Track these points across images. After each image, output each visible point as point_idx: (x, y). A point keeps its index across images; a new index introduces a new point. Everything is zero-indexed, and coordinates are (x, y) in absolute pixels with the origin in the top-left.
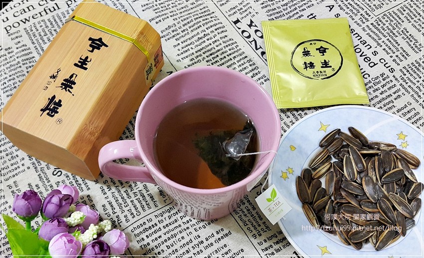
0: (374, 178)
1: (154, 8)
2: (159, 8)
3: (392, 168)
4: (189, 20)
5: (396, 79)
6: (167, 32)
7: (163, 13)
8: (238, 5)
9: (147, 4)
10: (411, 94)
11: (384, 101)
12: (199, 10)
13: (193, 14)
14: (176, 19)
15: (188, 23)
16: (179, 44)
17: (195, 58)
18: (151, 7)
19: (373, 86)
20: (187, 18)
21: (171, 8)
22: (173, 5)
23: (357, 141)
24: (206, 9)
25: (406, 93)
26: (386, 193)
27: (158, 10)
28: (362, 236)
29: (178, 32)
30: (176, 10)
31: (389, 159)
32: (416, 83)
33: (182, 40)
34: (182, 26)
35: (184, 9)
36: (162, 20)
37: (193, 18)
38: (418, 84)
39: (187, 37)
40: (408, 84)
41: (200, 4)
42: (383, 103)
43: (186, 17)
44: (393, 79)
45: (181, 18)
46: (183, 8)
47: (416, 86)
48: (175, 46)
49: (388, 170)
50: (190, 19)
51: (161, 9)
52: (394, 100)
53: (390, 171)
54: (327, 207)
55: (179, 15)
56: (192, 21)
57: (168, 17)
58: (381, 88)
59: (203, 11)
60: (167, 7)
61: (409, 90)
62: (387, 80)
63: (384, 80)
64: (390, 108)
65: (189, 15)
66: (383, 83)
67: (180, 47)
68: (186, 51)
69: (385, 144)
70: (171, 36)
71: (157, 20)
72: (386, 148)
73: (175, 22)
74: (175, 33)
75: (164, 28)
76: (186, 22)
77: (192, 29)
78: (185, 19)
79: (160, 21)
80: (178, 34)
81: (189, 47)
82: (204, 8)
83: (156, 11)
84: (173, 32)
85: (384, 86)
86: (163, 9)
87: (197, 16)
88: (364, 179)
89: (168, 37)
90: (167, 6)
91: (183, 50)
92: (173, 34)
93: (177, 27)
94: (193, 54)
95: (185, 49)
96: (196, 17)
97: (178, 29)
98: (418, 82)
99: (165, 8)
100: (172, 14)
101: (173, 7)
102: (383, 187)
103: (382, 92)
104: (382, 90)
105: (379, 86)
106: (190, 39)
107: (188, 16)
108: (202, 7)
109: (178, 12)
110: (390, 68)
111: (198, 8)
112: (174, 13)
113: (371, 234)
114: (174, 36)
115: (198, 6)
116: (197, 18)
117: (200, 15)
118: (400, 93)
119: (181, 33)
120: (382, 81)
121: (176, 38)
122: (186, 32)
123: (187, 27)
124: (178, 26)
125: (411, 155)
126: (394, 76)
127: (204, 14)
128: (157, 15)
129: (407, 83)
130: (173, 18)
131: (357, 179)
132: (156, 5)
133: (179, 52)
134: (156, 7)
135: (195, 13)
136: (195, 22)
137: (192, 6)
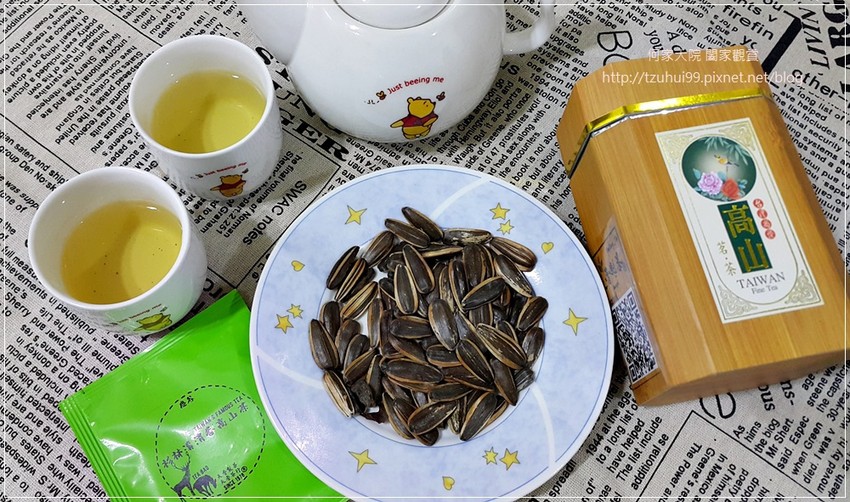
0: (450, 303)
1: (30, 88)
2: (39, 85)
3: (483, 277)
4: (105, 90)
5: (526, 84)
6: (68, 125)
7: (50, 92)
8: (194, 26)
9: (13, 86)
10: (560, 103)
11: (517, 132)
12: (120, 60)
13: (110, 73)
14: (81, 96)
15: (107, 94)
16: (101, 142)
17: (143, 162)
18: (23, 89)
19: (490, 109)
20: (102, 86)
21: (62, 74)
22: (64, 67)
23: (419, 234)
24: (134, 53)
25: (550, 103)
26: (472, 327)
27: (39, 90)
28: (433, 420)
29: (91, 119)
30: (75, 76)
31: (476, 260)
32: (563, 78)
33: (105, 131)
34: (95, 105)
35: (90, 67)
36: (53, 109)
37: (113, 82)
38: (567, 80)
39: (113, 122)
40: (550, 86)
41: (119, 47)
42: (516, 135)
43: (98, 84)
44: (521, 86)
45: (90, 91)
46: (85, 66)
47: (565, 84)
48: (94, 149)
49: (475, 282)
50: (108, 86)
51: (44, 85)
52: (533, 124)
53: (479, 283)
54: (370, 372)
55: (85, 86)
56: (112, 88)
57: (63, 99)
58: (504, 109)
59: (128, 58)
60: (56, 76)
61: (555, 95)
62: (512, 90)
63: (504, 92)
64: (531, 139)
65: (104, 78)
66: (505, 98)
67: (105, 148)
68: (121, 151)
69: (470, 232)
70: (78, 130)
71: (43, 110)
72: (471, 239)
73: (81, 102)
74: (86, 121)
75: (61, 121)
76: (101, 94)
77: (117, 103)
78: (97, 90)
79: (49, 111)
80: (93, 123)
81: (124, 141)
82: (129, 51)
83: (36, 93)
84: (81, 121)
85: (508, 104)
86: (47, 83)
87: (120, 75)
88: (431, 308)
89: (74, 133)
90: (53, 73)
91: (113, 152)
92: (82, 125)
93: (86, 110)
94: (136, 153)
95: (117, 149)
96: (117, 77)
97: (88, 112)
98: (566, 74)
99: (52, 79)
100: (69, 89)
101: (65, 71)
102: (468, 318)
103: (508, 115)
104: (507, 112)
105: (500, 106)
106: (120, 125)
107: (101, 82)
108: (123, 51)
109: (79, 78)
110: (509, 67)
111: (117, 57)
112: (74, 84)
113: (449, 413)
114: (85, 129)
115: (114, 51)
116: (121, 80)
117: (125, 71)
118: (541, 107)
119: (98, 118)
120: (502, 95)
121: (90, 131)
122: (108, 113)
123: (106, 103)
124: (87, 107)
125: (519, 247)
126: (521, 80)
127: (132, 65)
128: (40, 101)
129: (547, 84)
130: (74, 96)
131: (418, 309)
132: (32, 80)
133: (107, 159)
134: (32, 85)
135: (114, 70)
136: (118, 89)
137: (103, 56)
